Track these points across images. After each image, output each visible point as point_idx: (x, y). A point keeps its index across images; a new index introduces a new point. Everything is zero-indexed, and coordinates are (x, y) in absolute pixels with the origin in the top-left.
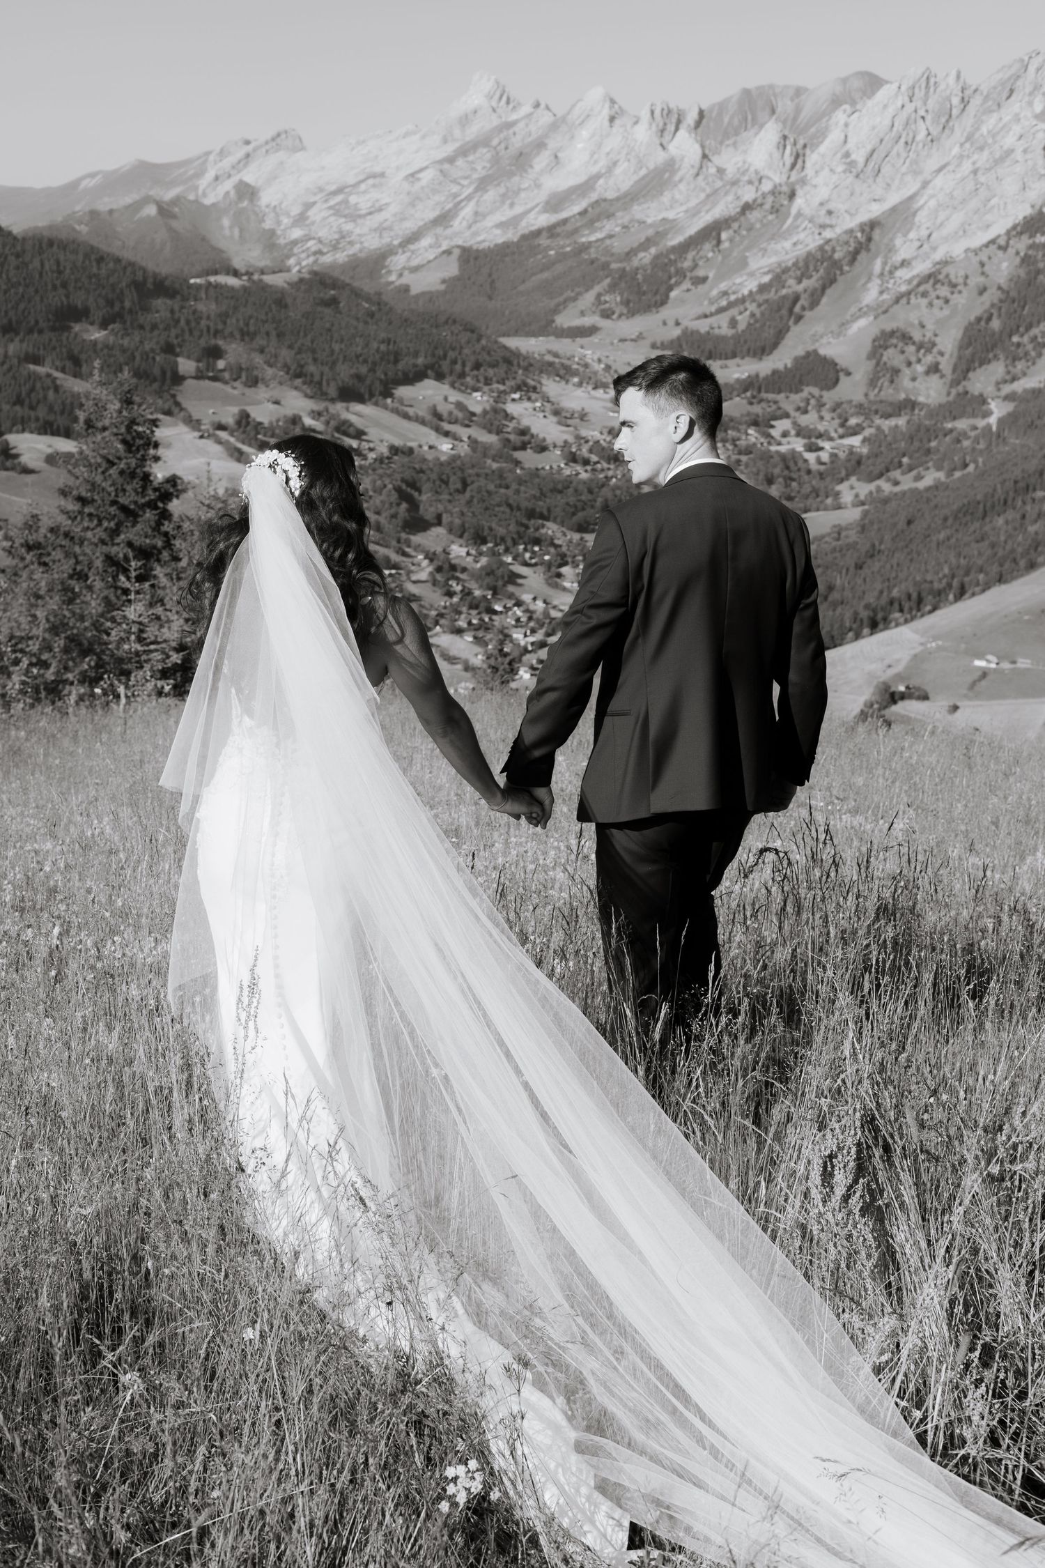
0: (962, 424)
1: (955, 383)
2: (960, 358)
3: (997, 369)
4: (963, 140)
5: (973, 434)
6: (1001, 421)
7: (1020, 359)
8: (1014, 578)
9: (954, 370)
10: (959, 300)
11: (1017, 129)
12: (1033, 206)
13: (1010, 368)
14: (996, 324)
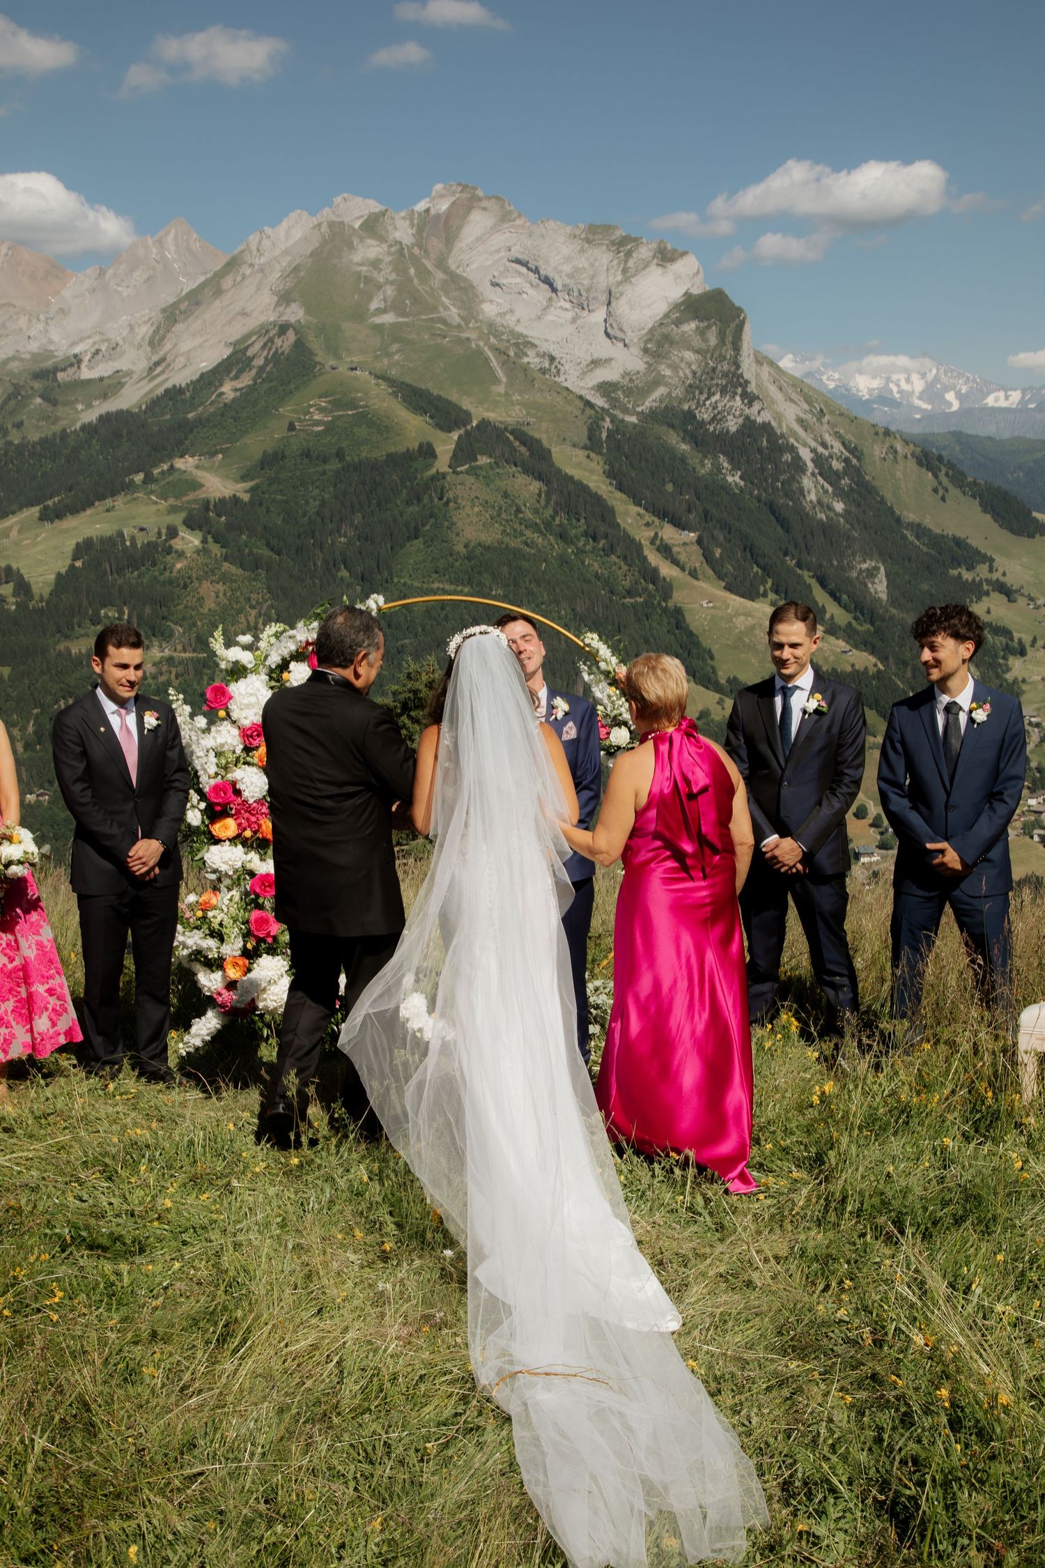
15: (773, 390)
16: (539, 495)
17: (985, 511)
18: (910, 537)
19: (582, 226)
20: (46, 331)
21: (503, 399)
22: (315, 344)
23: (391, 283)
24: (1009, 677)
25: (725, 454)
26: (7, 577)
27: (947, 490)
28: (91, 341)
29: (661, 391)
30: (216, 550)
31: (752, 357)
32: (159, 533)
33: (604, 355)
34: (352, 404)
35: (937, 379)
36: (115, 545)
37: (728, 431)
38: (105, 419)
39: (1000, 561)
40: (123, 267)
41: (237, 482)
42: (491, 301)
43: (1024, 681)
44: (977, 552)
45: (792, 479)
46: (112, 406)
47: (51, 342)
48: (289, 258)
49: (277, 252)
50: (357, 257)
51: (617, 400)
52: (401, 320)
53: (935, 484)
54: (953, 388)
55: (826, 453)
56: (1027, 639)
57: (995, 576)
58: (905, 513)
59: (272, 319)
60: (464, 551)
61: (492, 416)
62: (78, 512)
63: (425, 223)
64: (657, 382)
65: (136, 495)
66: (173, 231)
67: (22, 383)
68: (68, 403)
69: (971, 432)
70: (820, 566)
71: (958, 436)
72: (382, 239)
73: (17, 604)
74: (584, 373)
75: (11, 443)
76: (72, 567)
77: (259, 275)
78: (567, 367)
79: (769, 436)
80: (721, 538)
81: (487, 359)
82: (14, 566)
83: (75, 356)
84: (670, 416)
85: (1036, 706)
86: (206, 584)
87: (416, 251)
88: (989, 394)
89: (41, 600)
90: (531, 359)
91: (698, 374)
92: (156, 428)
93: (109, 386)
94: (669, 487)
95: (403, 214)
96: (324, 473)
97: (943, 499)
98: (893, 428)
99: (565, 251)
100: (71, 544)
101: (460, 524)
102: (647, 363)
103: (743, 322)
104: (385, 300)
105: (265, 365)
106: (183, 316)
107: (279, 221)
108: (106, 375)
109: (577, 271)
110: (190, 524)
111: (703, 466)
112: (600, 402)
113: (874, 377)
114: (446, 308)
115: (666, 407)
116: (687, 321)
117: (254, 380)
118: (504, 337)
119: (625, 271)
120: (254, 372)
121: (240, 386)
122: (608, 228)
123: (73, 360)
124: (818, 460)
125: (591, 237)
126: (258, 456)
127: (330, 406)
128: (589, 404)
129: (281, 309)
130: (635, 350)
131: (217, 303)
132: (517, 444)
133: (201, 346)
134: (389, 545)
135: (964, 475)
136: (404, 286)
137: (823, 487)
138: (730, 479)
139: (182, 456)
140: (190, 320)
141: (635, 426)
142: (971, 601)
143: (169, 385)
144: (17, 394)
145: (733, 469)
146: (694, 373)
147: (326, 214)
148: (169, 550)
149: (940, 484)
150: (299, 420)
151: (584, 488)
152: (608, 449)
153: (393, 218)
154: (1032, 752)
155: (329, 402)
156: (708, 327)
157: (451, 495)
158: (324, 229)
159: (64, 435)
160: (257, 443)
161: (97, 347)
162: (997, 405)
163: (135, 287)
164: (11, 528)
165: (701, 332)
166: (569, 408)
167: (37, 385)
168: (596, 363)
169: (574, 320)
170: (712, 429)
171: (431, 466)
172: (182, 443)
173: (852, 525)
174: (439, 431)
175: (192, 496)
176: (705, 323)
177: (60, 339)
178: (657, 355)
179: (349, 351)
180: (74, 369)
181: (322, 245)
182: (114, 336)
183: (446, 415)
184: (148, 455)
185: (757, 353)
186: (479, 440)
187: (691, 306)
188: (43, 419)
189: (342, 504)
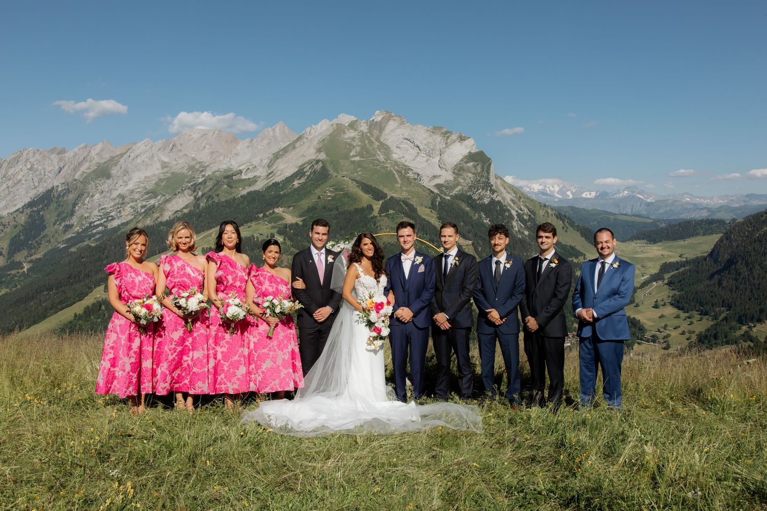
0: (13, 272)
1: (9, 258)
2: (10, 250)
3: (25, 252)
4: (2, 177)
5: (18, 275)
6: (28, 270)
7: (32, 249)
8: (39, 322)
9: (8, 254)
10: (8, 230)
11: (22, 173)
12: (31, 198)
13: (30, 252)
14: (22, 238)
15: (502, 189)
17: (582, 236)
19: (431, 127)
20: (230, 161)
21: (399, 189)
22: (330, 168)
25: (483, 212)
27: (568, 228)
28: (246, 165)
29: (459, 188)
30: (289, 243)
31: (494, 176)
32: (268, 237)
33: (438, 174)
34: (342, 190)
35: (564, 187)
36: (251, 240)
37: (484, 203)
38: (250, 193)
40: (259, 138)
41: (297, 217)
42: (396, 153)
44: (579, 251)
45: (508, 222)
46: (252, 189)
47: (231, 165)
48: (321, 136)
49: (317, 134)
50: (346, 136)
51: (442, 190)
52: (362, 159)
53: (563, 226)
54: (570, 190)
55: (522, 212)
59: (313, 158)
61: (395, 195)
63: (373, 125)
64: (458, 184)
65: (260, 222)
66: (279, 126)
67: (220, 180)
68: (236, 188)
69: (577, 207)
70: (519, 255)
71: (572, 208)
72: (356, 130)
74: (430, 180)
75: (214, 202)
77: (309, 142)
78: (424, 178)
79: (500, 206)
80: (481, 244)
81: (394, 174)
83: (240, 170)
84: (462, 197)
86: (284, 256)
87: (368, 134)
88: (584, 193)
90: (411, 175)
91: (474, 182)
92: (268, 197)
93: (252, 181)
94: (462, 224)
95: (364, 121)
96: (331, 215)
97: (566, 231)
98: (547, 204)
99: (424, 136)
102: (454, 177)
103: (491, 163)
104: (356, 152)
105: (310, 175)
106: (281, 157)
107: (318, 123)
108: (251, 177)
109: (429, 143)
110: (280, 233)
111: (475, 216)
112: (436, 191)
113: (540, 185)
114: (379, 155)
115: (461, 194)
116: (470, 162)
117: (306, 180)
118: (401, 166)
119: (446, 143)
120: (306, 177)
121: (300, 182)
122: (440, 128)
123: (239, 172)
124: (519, 215)
125: (434, 131)
126: (306, 208)
128: (432, 192)
129: (317, 154)
130: (450, 173)
131: (294, 152)
132: (404, 206)
133: (287, 167)
135: (574, 222)
136: (363, 147)
137: (520, 225)
138: (485, 221)
139: (278, 208)
140: (283, 158)
141: (449, 200)
142: (577, 270)
143: (274, 181)
144: (218, 184)
145: (486, 218)
146: (472, 182)
147: (335, 121)
149: (565, 225)
150: (322, 195)
151: (429, 223)
152: (439, 209)
153: (360, 123)
155: (333, 189)
156: (478, 165)
158: (334, 126)
159: (234, 199)
160: (306, 203)
161: (248, 167)
162: (587, 197)
163: (263, 146)
164: (212, 233)
165: (475, 167)
166: (424, 193)
167: (225, 181)
168: (435, 177)
169: (427, 161)
170: (478, 202)
171: (371, 213)
172: (278, 203)
173: (531, 240)
174: (374, 201)
175: (280, 222)
176: (476, 163)
177: (235, 164)
178: (458, 174)
179: (342, 170)
180: (239, 175)
181: (333, 132)
182: (255, 163)
183: (377, 195)
184: (265, 207)
185: (496, 175)
186: (390, 204)
187: (471, 157)
188: (227, 193)
189: (337, 227)
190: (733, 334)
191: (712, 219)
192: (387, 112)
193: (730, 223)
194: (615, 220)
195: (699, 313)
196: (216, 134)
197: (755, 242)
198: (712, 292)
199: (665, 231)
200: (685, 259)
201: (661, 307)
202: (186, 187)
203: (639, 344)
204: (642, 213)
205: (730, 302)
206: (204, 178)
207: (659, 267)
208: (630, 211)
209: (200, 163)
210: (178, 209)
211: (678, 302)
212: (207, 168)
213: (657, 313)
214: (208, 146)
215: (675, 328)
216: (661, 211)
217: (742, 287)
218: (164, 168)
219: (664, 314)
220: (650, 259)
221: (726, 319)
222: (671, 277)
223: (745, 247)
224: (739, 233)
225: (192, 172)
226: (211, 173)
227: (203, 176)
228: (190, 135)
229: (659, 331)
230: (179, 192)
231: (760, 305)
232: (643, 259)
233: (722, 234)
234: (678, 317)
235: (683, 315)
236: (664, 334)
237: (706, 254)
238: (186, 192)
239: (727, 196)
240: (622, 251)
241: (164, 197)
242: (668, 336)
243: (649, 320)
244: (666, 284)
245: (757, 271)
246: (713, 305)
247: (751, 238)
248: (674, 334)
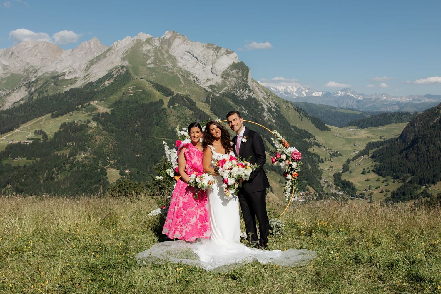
15: (256, 89)
16: (192, 115)
17: (312, 123)
18: (293, 130)
19: (206, 44)
20: (56, 66)
21: (183, 89)
23: (153, 56)
24: (319, 168)
25: (243, 106)
26: (41, 133)
27: (302, 118)
28: (69, 69)
29: (226, 88)
30: (101, 127)
31: (251, 80)
32: (85, 122)
33: (211, 78)
34: (141, 88)
35: (300, 88)
36: (72, 125)
37: (244, 99)
38: (71, 90)
39: (317, 137)
40: (79, 49)
41: (108, 108)
42: (180, 62)
43: (323, 170)
44: (311, 134)
45: (261, 113)
46: (73, 86)
47: (57, 69)
48: (125, 49)
49: (122, 47)
50: (144, 49)
51: (214, 90)
52: (155, 66)
53: (299, 116)
54: (304, 90)
55: (270, 106)
56: (324, 158)
57: (315, 141)
58: (291, 123)
59: (119, 65)
60: (171, 129)
61: (179, 93)
62: (62, 115)
63: (164, 42)
64: (225, 85)
65: (79, 111)
66: (93, 41)
67: (48, 80)
68: (61, 86)
69: (309, 102)
71: (305, 103)
72: (151, 45)
73: (43, 141)
74: (205, 82)
75: (44, 96)
76: (60, 130)
77: (117, 53)
78: (201, 81)
79: (255, 101)
81: (179, 78)
82: (43, 130)
83: (64, 73)
84: (228, 95)
85: (326, 176)
86: (97, 136)
87: (160, 48)
88: (313, 93)
89: (50, 140)
90: (191, 78)
91: (236, 84)
92: (85, 93)
93: (73, 81)
95: (157, 38)
96: (133, 107)
97: (302, 120)
98: (288, 101)
99: (201, 50)
100: (60, 124)
101: (170, 122)
102: (222, 80)
103: (249, 71)
104: (151, 61)
105: (117, 77)
106: (95, 63)
107: (123, 39)
108: (72, 78)
109: (204, 55)
110: (94, 119)
111: (237, 108)
112: (209, 90)
113: (283, 87)
114: (168, 64)
115: (227, 92)
116: (234, 70)
117: (114, 81)
118: (184, 72)
119: (217, 56)
120: (114, 79)
121: (110, 82)
122: (213, 45)
123: (63, 74)
124: (268, 108)
125: (208, 46)
126: (114, 101)
127: (135, 89)
128: (206, 91)
129: (122, 62)
130: (219, 77)
131: (105, 60)
132: (186, 101)
133: (99, 71)
134: (150, 127)
135: (307, 114)
136: (156, 58)
137: (269, 115)
138: (244, 112)
139: (93, 101)
140: (97, 64)
141: (219, 97)
142: (309, 148)
143: (90, 81)
144: (47, 83)
145: (245, 110)
146: (235, 84)
147: (136, 38)
148: (88, 127)
149: (301, 116)
150: (126, 92)
151: (205, 113)
152: (211, 103)
153: (154, 39)
154: (325, 189)
155: (134, 88)
156: (239, 72)
157: (168, 114)
158: (135, 41)
159: (59, 94)
160: (114, 98)
161: (70, 70)
162: (316, 96)
163: (82, 55)
164: (43, 119)
165: (237, 73)
166: (201, 92)
167: (53, 80)
168: (208, 80)
169: (203, 68)
170: (240, 99)
171: (162, 106)
172: (92, 97)
173: (277, 126)
174: (165, 97)
175: (95, 112)
176: (238, 71)
177: (60, 68)
178: (225, 78)
179: (141, 74)
180: (63, 76)
181: (135, 46)
182: (75, 68)
183: (167, 92)
184: (83, 100)
185: (252, 79)
186: (176, 100)
187: (235, 66)
188: (53, 90)
189: (137, 115)
190: (416, 192)
191: (401, 112)
192: (174, 32)
193: (413, 115)
194: (336, 112)
195: (393, 177)
196: (45, 45)
197: (431, 128)
198: (401, 163)
199: (370, 120)
200: (383, 140)
201: (367, 173)
202: (22, 84)
203: (351, 199)
204: (354, 107)
205: (414, 170)
206: (36, 78)
207: (366, 145)
208: (346, 106)
209: (33, 66)
210: (16, 101)
211: (379, 170)
212: (39, 71)
213: (364, 178)
214: (39, 54)
215: (376, 188)
216: (367, 106)
217: (422, 159)
218: (5, 70)
219: (369, 178)
220: (360, 140)
221: (411, 181)
222: (374, 152)
223: (424, 132)
224: (420, 122)
225: (27, 73)
226: (41, 75)
227: (35, 76)
228: (25, 46)
229: (365, 190)
230: (16, 88)
231: (434, 172)
232: (355, 140)
233: (408, 123)
234: (378, 180)
235: (382, 179)
236: (369, 192)
237: (397, 137)
238: (22, 88)
239: (412, 96)
240: (340, 134)
241: (5, 92)
242: (372, 193)
243: (358, 182)
244: (370, 157)
245: (432, 148)
246: (402, 172)
247: (428, 125)
248: (376, 192)
